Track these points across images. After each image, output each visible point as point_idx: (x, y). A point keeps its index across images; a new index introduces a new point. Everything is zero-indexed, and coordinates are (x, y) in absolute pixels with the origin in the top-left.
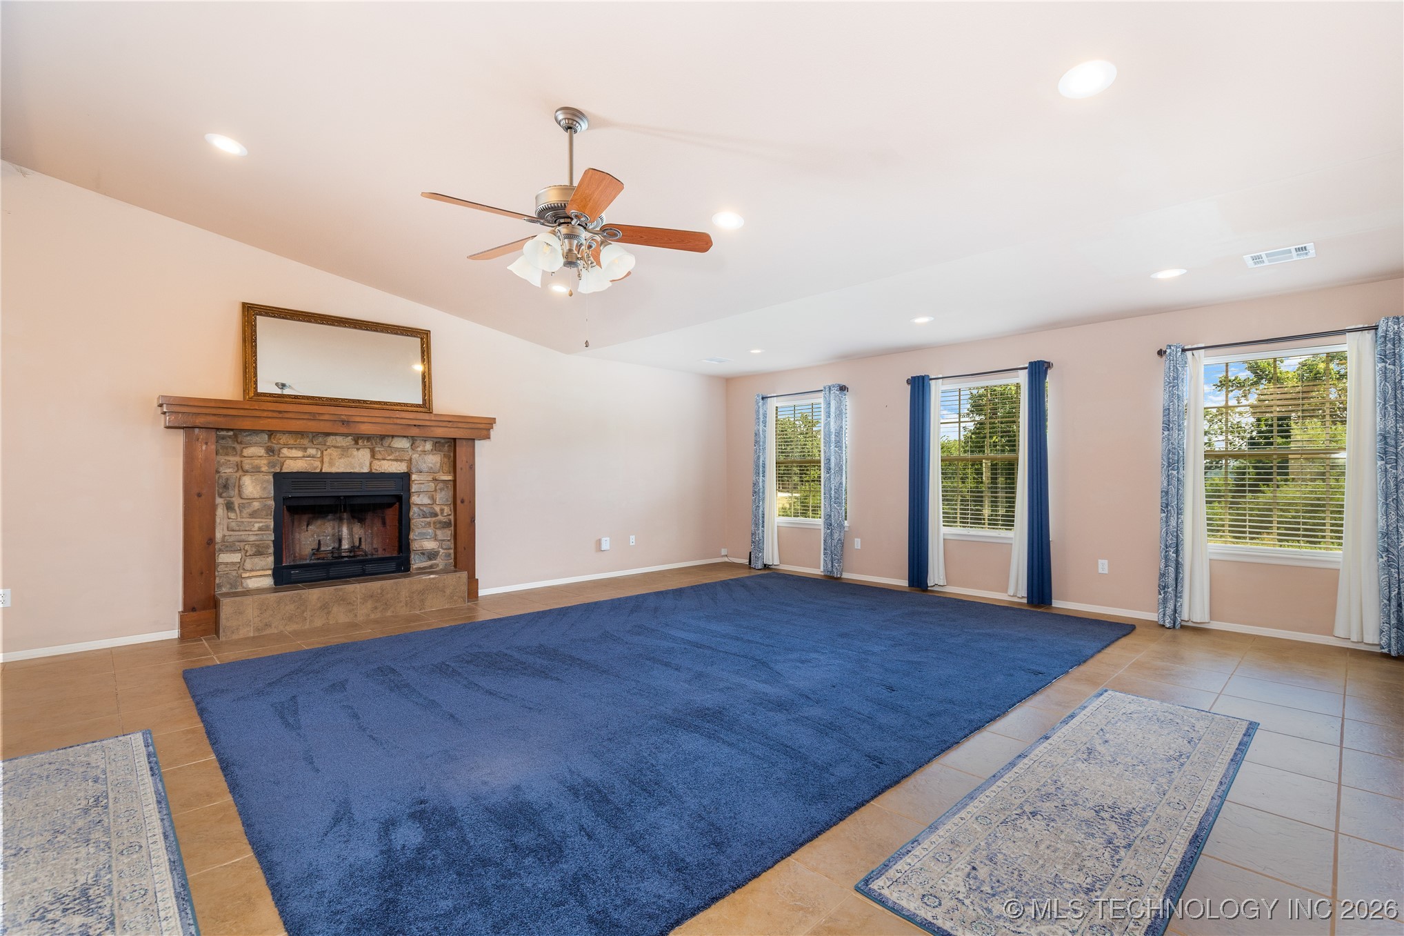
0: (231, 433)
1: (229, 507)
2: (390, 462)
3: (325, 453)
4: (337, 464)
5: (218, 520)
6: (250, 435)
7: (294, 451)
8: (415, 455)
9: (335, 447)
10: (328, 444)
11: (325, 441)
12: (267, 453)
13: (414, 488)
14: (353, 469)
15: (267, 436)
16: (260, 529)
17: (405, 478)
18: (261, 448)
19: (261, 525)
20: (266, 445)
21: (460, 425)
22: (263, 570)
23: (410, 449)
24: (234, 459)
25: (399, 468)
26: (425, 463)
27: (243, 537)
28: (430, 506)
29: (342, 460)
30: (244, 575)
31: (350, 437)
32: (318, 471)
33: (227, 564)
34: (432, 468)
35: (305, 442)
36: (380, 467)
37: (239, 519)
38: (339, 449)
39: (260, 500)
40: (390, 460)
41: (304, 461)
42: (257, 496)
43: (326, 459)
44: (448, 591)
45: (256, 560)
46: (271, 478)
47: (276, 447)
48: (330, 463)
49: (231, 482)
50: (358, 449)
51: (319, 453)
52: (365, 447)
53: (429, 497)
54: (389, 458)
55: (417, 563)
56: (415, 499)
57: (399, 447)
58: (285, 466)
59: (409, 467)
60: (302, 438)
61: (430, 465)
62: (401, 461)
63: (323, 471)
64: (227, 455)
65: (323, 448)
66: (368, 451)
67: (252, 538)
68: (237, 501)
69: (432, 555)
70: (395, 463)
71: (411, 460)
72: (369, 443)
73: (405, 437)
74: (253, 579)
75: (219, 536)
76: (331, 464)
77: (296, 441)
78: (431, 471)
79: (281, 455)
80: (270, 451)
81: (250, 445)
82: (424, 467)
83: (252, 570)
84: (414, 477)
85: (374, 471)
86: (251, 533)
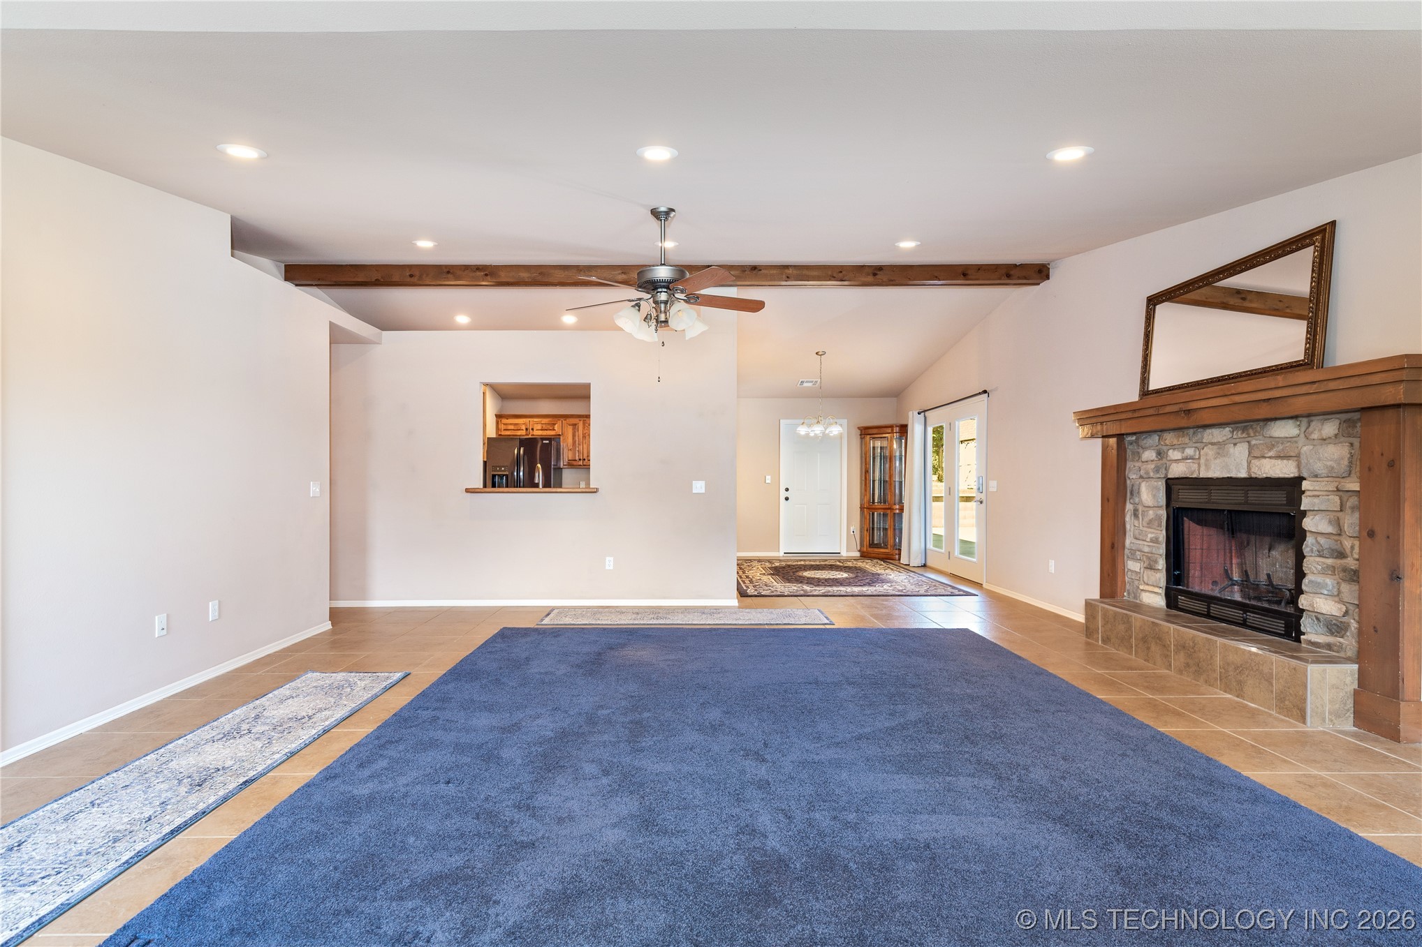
0: (1134, 438)
1: (1135, 514)
2: (1273, 461)
3: (1202, 452)
4: (1213, 466)
5: (1128, 526)
6: (1146, 438)
7: (1176, 452)
8: (1305, 448)
9: (1213, 444)
10: (1204, 441)
11: (1203, 438)
12: (1157, 457)
13: (1305, 504)
14: (1229, 472)
15: (1157, 437)
16: (1152, 541)
17: (1293, 486)
18: (1153, 451)
19: (1153, 535)
20: (1157, 448)
21: (1332, 385)
22: (1154, 586)
23: (1302, 439)
24: (1137, 464)
25: (1283, 469)
26: (1319, 460)
27: (1141, 547)
28: (1336, 538)
29: (1218, 461)
30: (1141, 587)
31: (1227, 429)
32: (1195, 476)
33: (1132, 571)
34: (1333, 468)
35: (1186, 440)
36: (1260, 469)
37: (1141, 528)
38: (1215, 447)
39: (1155, 509)
40: (1270, 457)
41: (1184, 464)
42: (1150, 504)
43: (1202, 461)
44: (1276, 687)
45: (1150, 572)
46: (1161, 485)
47: (1165, 448)
48: (1206, 465)
49: (1136, 488)
50: (1235, 444)
51: (1198, 453)
52: (1242, 440)
53: (1330, 522)
54: (1270, 454)
55: (1311, 632)
56: (1308, 523)
57: (1282, 435)
58: (1170, 470)
59: (1299, 467)
60: (1183, 437)
61: (1329, 463)
62: (1288, 457)
63: (1201, 476)
64: (1133, 461)
65: (1200, 446)
66: (1246, 446)
67: (1146, 549)
68: (1140, 508)
69: (1336, 627)
70: (1279, 462)
71: (1298, 456)
72: (1244, 435)
73: (1292, 418)
74: (1147, 594)
75: (1128, 542)
76: (1208, 467)
77: (1178, 441)
78: (1331, 475)
79: (1168, 458)
80: (1160, 454)
81: (1145, 449)
82: (1319, 467)
83: (1148, 584)
84: (1305, 485)
85: (1253, 476)
86: (1146, 543)
